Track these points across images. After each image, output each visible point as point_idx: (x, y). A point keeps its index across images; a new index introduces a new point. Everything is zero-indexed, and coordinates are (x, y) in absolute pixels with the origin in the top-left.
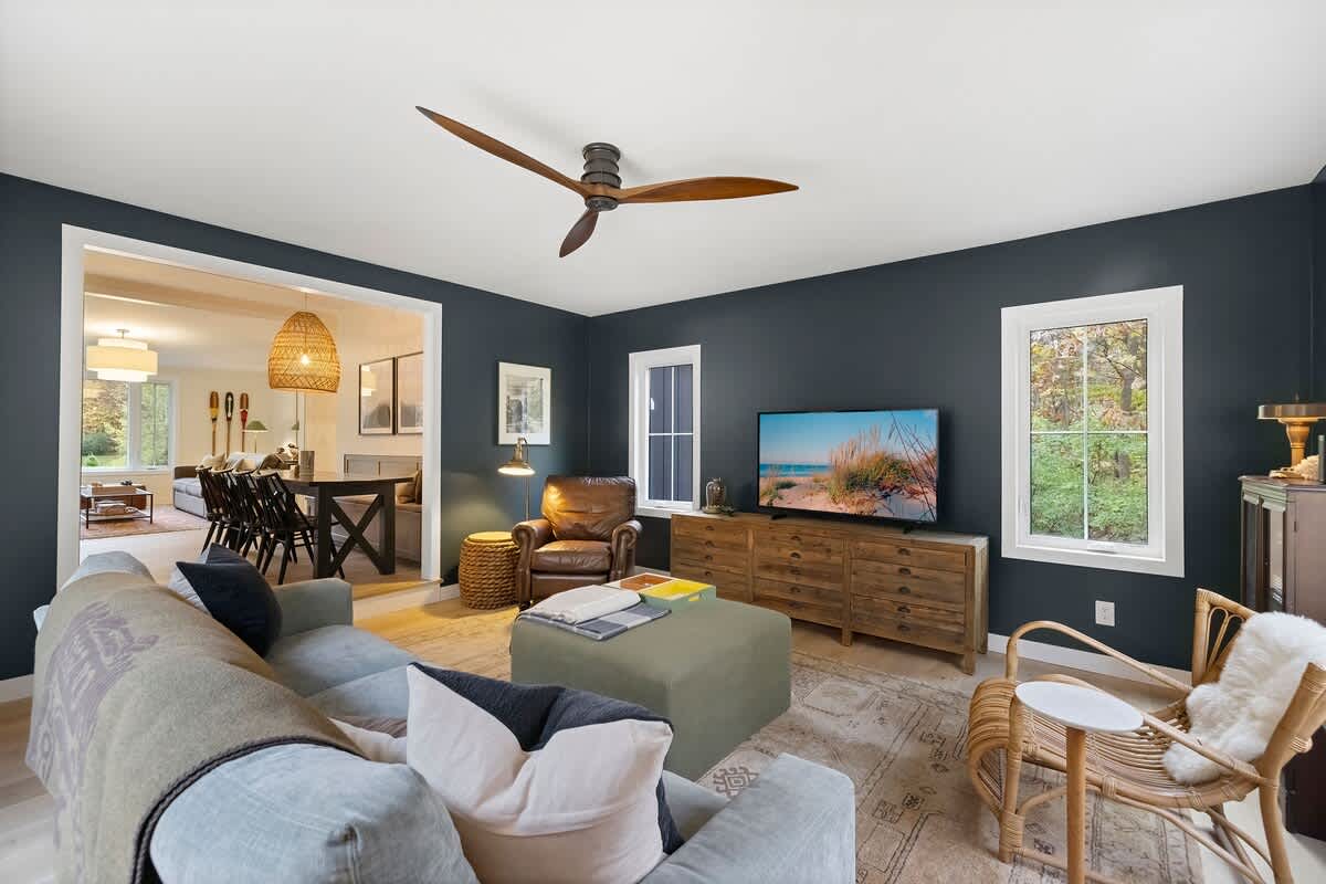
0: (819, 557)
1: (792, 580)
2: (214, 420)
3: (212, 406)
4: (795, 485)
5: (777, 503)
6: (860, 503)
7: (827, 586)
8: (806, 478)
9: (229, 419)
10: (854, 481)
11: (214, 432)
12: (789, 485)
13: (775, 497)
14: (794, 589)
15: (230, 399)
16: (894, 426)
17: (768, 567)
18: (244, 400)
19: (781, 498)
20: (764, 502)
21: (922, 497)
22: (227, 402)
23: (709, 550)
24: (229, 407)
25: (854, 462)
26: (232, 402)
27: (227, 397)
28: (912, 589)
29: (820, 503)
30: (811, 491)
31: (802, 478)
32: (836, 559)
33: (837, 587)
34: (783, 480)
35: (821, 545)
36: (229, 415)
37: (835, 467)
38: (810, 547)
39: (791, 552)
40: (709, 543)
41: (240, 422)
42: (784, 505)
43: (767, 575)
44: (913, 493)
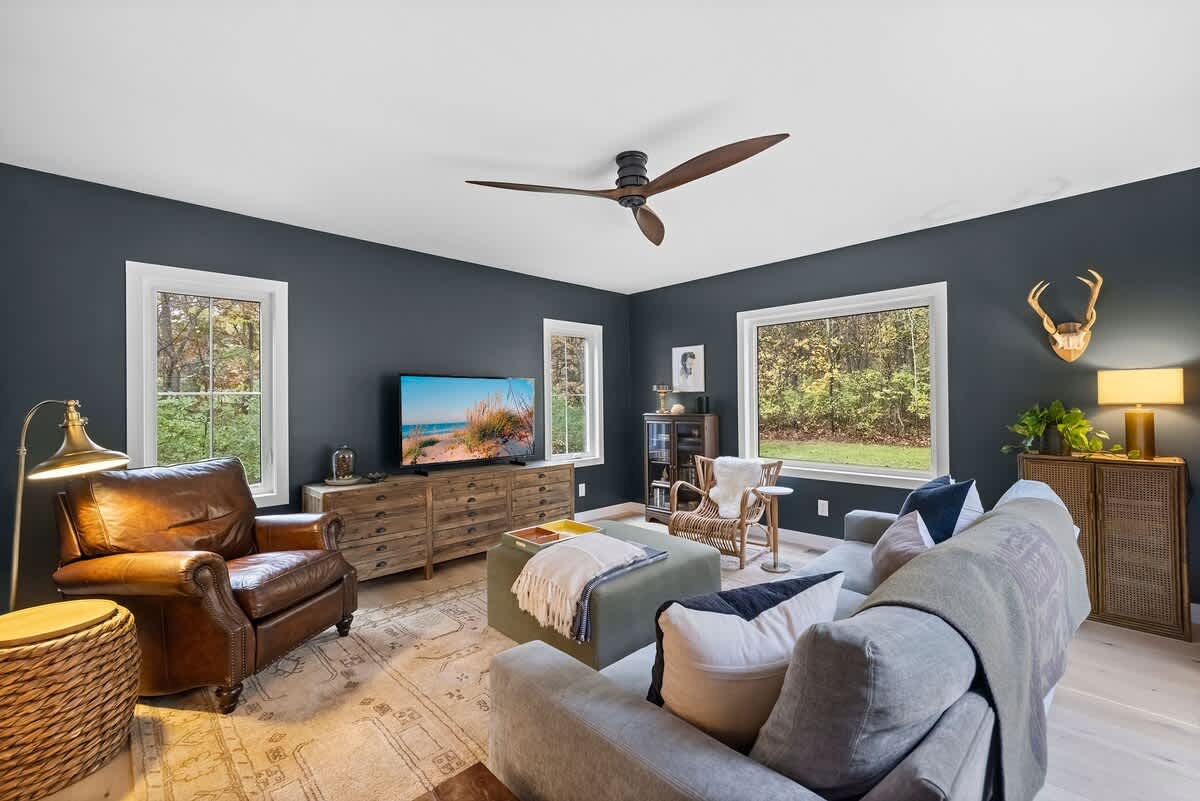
0: (490, 495)
1: (469, 522)
4: (438, 442)
5: (421, 461)
6: (489, 449)
7: (495, 517)
8: (448, 434)
10: (485, 433)
12: (432, 443)
13: (418, 455)
14: (470, 530)
16: (510, 390)
17: (447, 518)
19: (424, 455)
20: (407, 462)
21: (525, 439)
23: (380, 522)
25: (485, 418)
28: (549, 499)
29: (460, 454)
30: (452, 445)
31: (444, 435)
32: (502, 493)
33: (503, 515)
34: (425, 438)
35: (492, 485)
37: (470, 423)
38: (485, 489)
39: (468, 498)
40: (379, 514)
42: (428, 461)
43: (446, 526)
44: (521, 437)
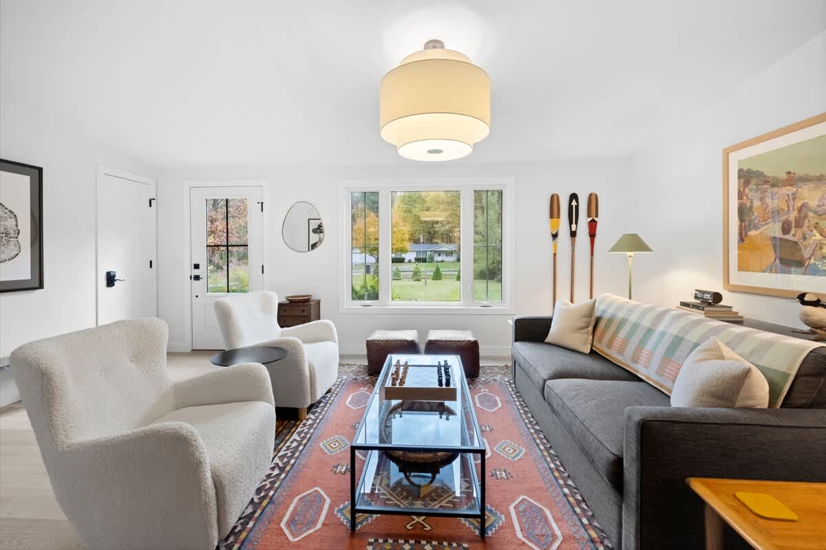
2: (555, 236)
3: (552, 216)
9: (573, 234)
11: (555, 254)
15: (574, 203)
18: (593, 201)
22: (570, 207)
24: (573, 216)
26: (577, 207)
27: (571, 201)
36: (574, 229)
41: (587, 238)
